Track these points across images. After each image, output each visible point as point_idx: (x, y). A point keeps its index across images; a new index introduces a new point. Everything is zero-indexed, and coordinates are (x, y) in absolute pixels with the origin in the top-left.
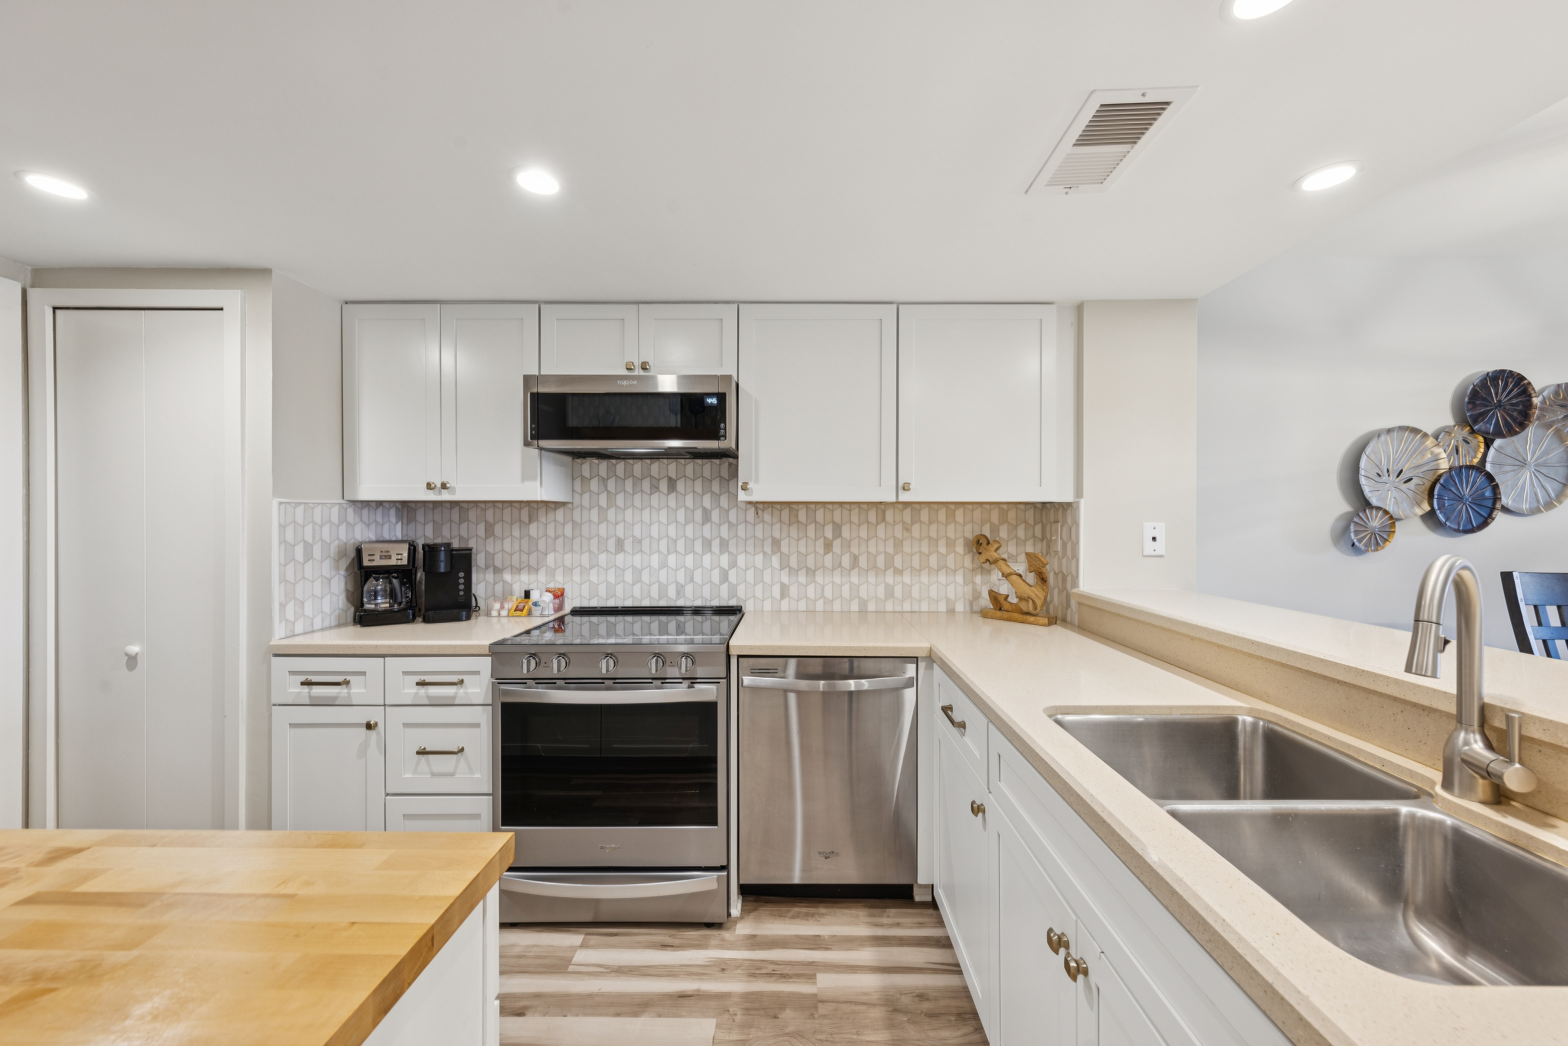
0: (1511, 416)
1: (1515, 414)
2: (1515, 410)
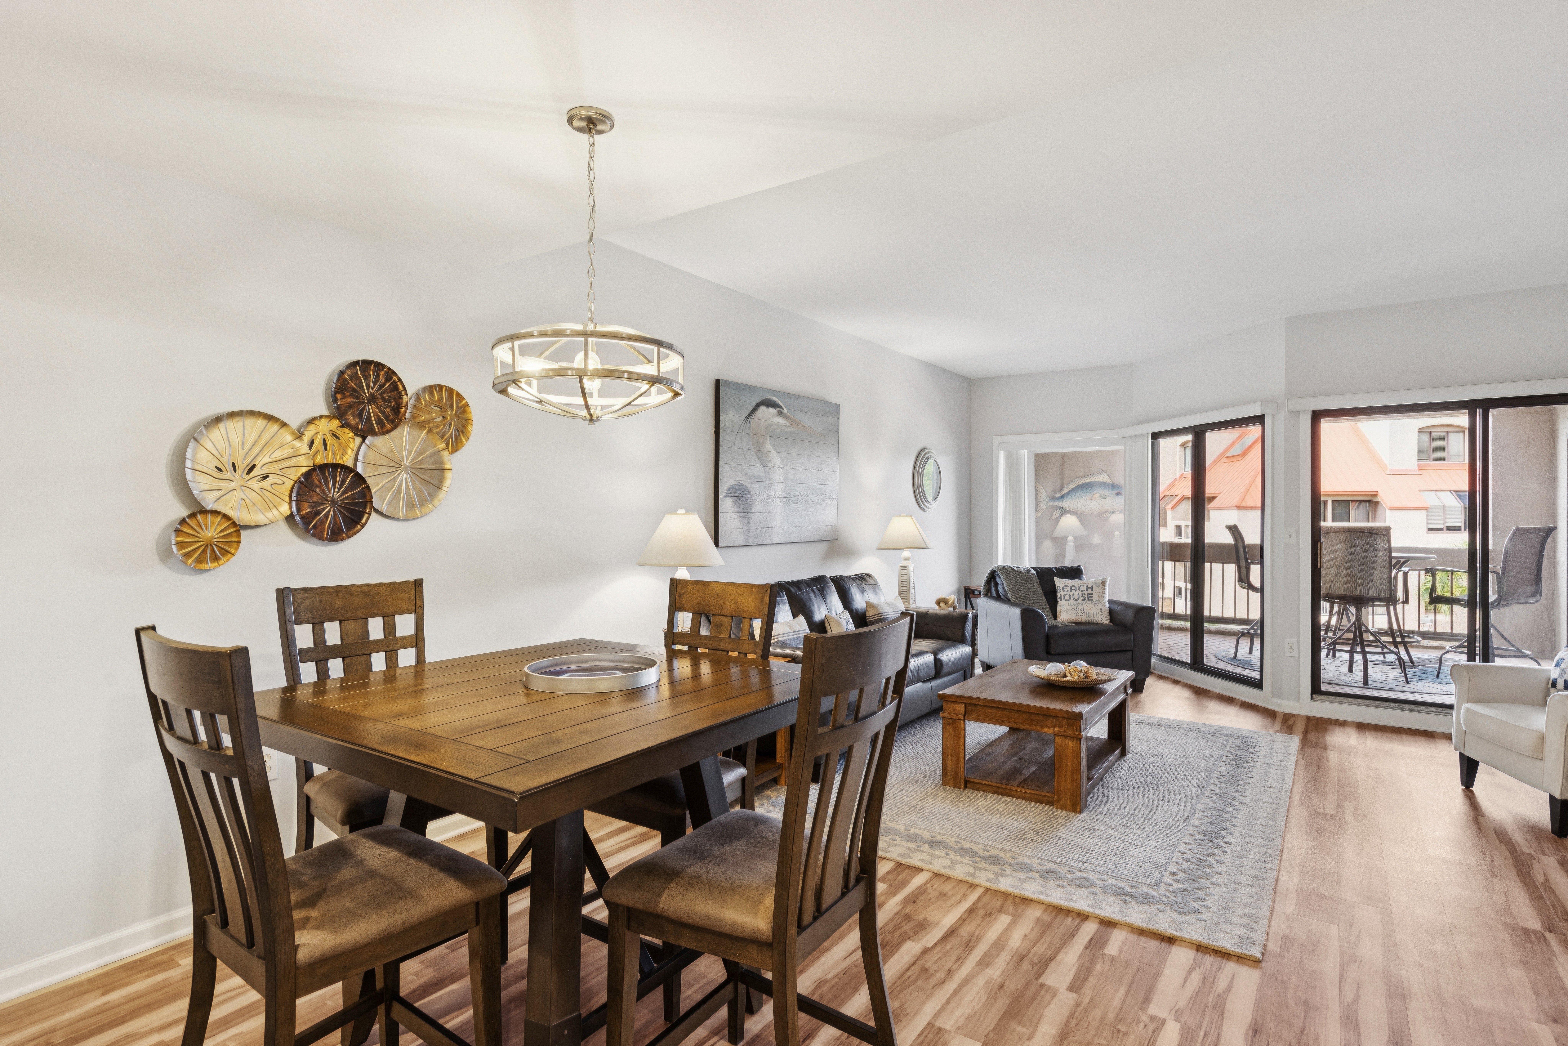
0: (383, 413)
1: (388, 410)
2: (388, 406)
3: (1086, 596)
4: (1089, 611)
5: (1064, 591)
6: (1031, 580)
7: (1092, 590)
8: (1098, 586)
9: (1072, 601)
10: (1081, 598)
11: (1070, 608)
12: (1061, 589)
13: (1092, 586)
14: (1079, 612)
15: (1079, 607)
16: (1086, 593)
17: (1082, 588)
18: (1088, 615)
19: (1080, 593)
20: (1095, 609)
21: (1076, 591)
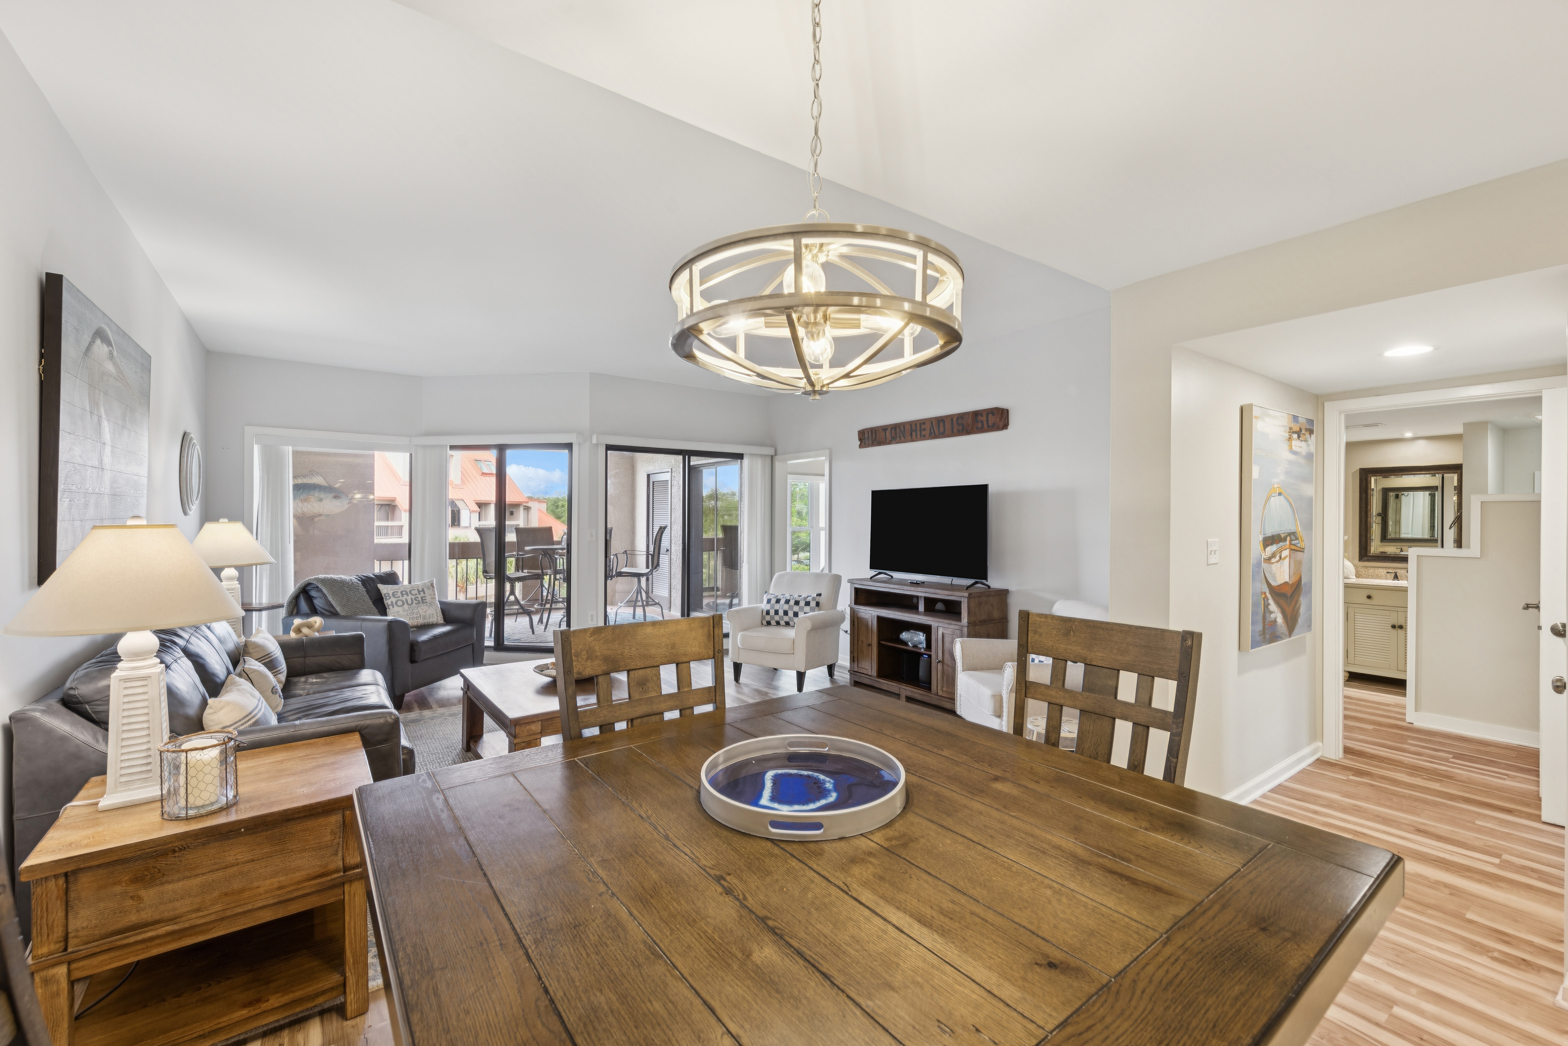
3: (420, 599)
4: (424, 614)
5: (394, 597)
6: (358, 589)
7: (424, 593)
8: (429, 588)
9: (406, 606)
10: (415, 602)
11: (405, 613)
12: (391, 595)
13: (423, 589)
14: (415, 616)
15: (415, 611)
16: (420, 596)
17: (413, 592)
18: (424, 618)
19: (413, 597)
20: (431, 611)
21: (408, 595)
